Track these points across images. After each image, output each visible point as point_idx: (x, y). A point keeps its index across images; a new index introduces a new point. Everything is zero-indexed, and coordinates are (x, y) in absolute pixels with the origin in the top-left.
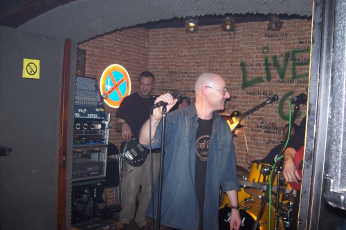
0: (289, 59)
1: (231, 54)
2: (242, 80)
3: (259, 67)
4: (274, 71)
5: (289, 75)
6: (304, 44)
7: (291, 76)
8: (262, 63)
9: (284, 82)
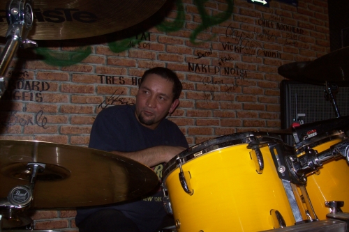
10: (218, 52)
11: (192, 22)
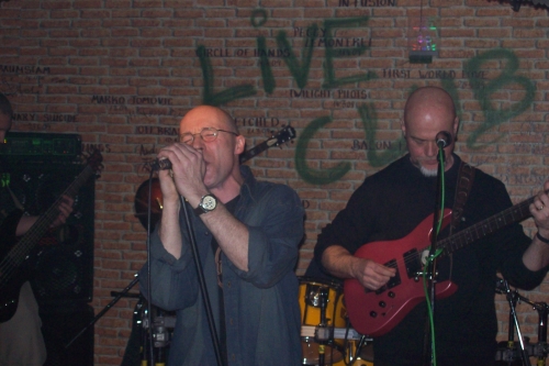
0: (317, 40)
1: (171, 24)
2: (201, 89)
3: (242, 59)
4: (280, 69)
5: (317, 77)
6: (352, 7)
7: (322, 81)
8: (252, 49)
9: (305, 94)
10: (505, 156)
11: (471, 122)
